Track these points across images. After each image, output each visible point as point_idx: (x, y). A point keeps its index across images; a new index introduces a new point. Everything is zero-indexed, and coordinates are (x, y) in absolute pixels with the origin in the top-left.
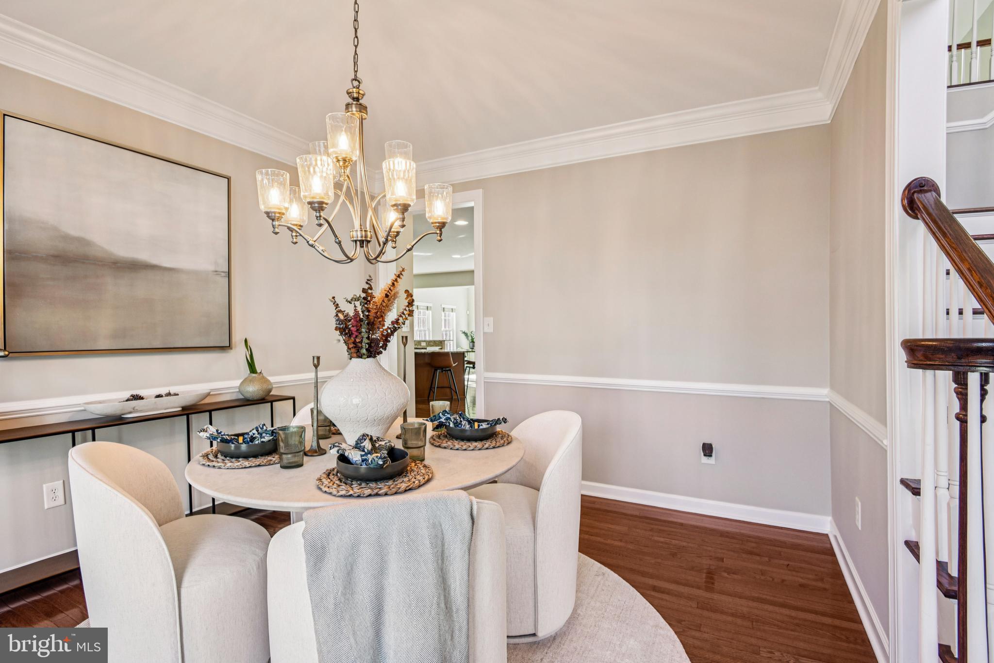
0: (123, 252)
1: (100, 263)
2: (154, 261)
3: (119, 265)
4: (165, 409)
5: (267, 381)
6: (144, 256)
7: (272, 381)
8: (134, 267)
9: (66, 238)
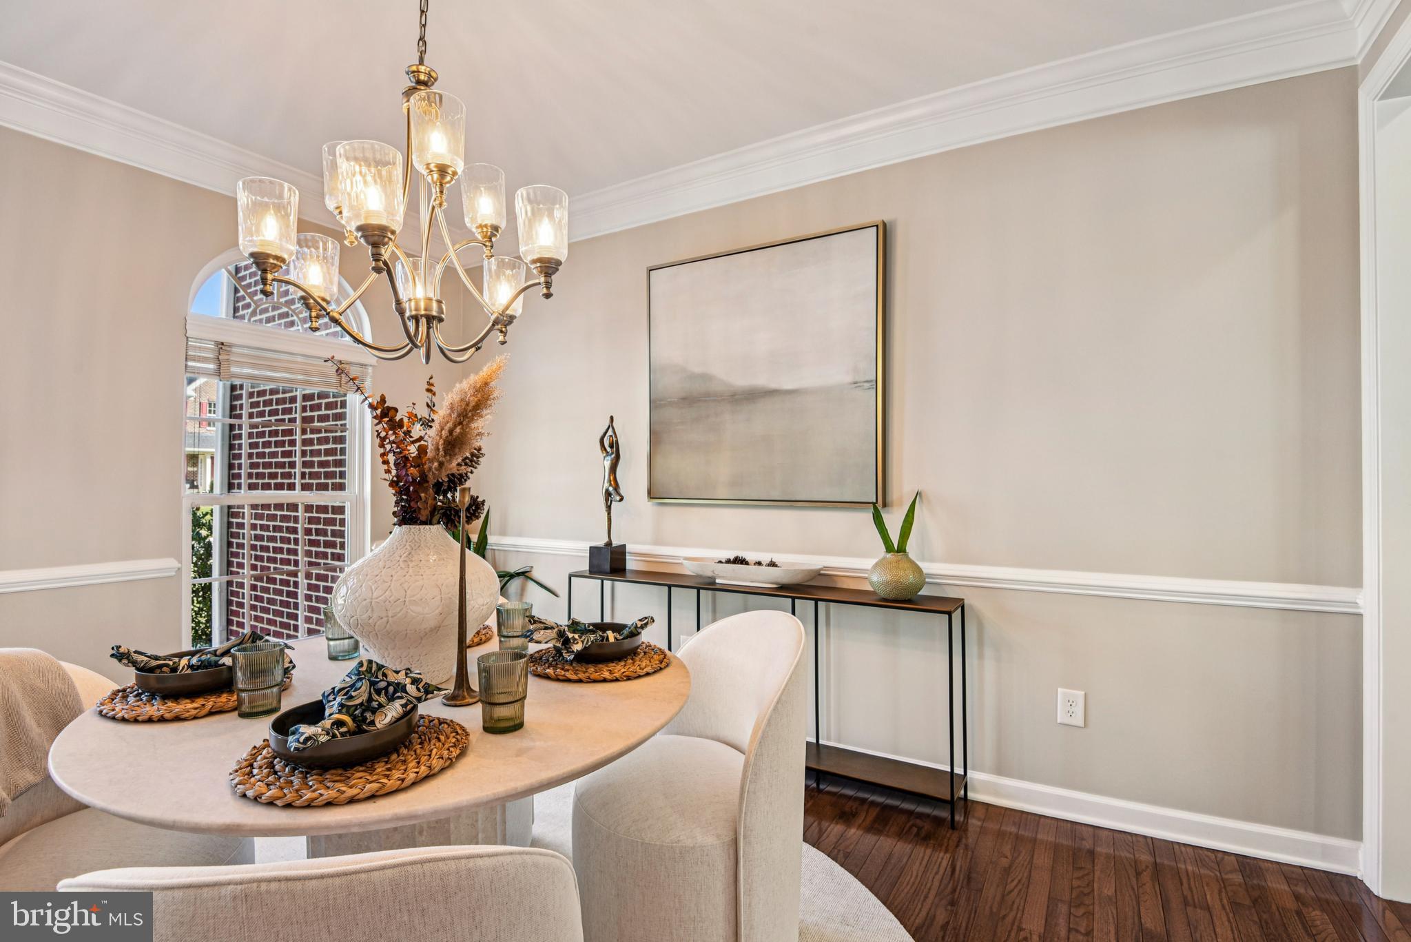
0: (741, 381)
1: (720, 398)
2: (773, 385)
3: (736, 397)
4: (752, 582)
5: (918, 570)
6: (762, 380)
7: (925, 571)
8: (753, 396)
9: (693, 377)
